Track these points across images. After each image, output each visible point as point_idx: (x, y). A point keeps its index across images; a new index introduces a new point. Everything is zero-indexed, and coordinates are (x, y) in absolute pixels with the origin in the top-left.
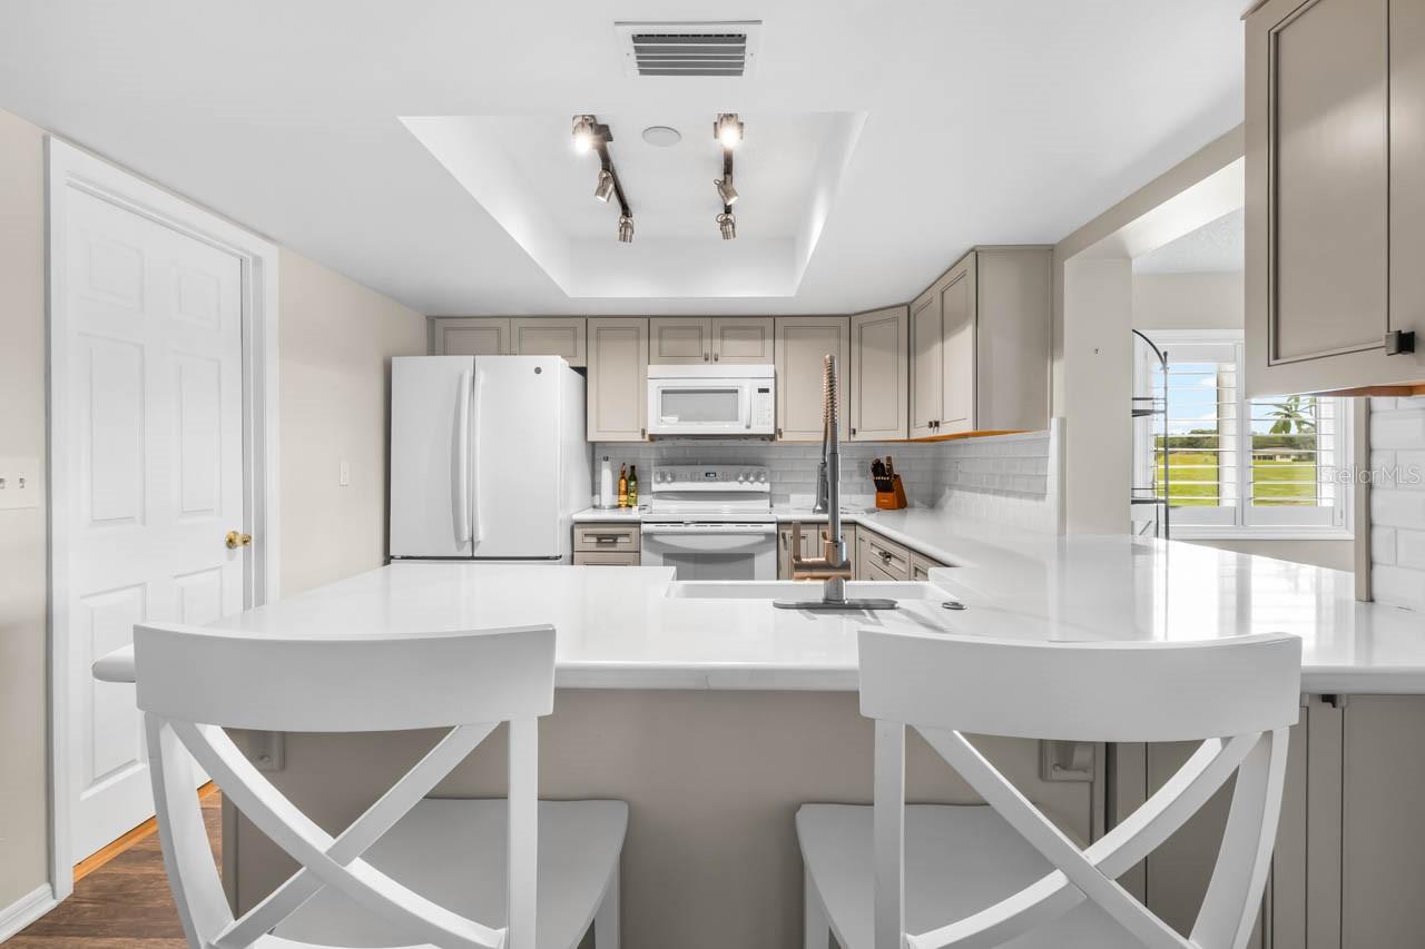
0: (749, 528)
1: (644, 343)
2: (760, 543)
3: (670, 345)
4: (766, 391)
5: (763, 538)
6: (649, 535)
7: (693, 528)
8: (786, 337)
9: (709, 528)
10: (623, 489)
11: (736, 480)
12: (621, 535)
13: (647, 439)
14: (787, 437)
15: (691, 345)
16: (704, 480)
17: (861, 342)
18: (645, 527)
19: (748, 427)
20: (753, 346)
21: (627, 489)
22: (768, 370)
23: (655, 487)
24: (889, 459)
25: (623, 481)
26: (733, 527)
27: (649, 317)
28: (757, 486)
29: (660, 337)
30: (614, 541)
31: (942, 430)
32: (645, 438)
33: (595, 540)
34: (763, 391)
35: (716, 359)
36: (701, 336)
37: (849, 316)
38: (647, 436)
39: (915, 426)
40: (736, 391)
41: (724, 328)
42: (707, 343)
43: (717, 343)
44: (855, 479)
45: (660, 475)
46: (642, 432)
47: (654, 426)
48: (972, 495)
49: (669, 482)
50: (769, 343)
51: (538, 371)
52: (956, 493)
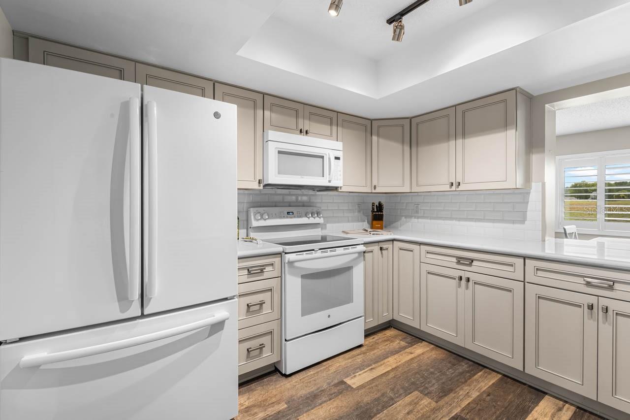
0: (350, 249)
1: (259, 112)
2: (355, 259)
3: (278, 118)
4: (339, 158)
5: (356, 255)
6: (291, 263)
7: (320, 253)
8: (342, 126)
11: (306, 216)
12: (266, 265)
13: (261, 187)
14: (343, 189)
15: (291, 121)
16: (287, 217)
17: (379, 137)
18: (288, 257)
19: (330, 181)
20: (326, 129)
22: (339, 145)
23: (255, 224)
24: (380, 204)
26: (341, 250)
27: (264, 94)
28: (317, 220)
29: (271, 110)
30: (262, 271)
31: (460, 188)
32: (260, 186)
33: (246, 272)
34: (337, 158)
35: (307, 132)
36: (297, 117)
37: (371, 120)
38: (262, 185)
39: (418, 185)
40: (322, 157)
41: (311, 114)
42: (301, 121)
43: (307, 122)
44: (356, 214)
45: (259, 214)
46: (260, 182)
47: (274, 178)
48: (432, 221)
49: (265, 220)
50: (334, 128)
51: (217, 115)
52: (414, 220)
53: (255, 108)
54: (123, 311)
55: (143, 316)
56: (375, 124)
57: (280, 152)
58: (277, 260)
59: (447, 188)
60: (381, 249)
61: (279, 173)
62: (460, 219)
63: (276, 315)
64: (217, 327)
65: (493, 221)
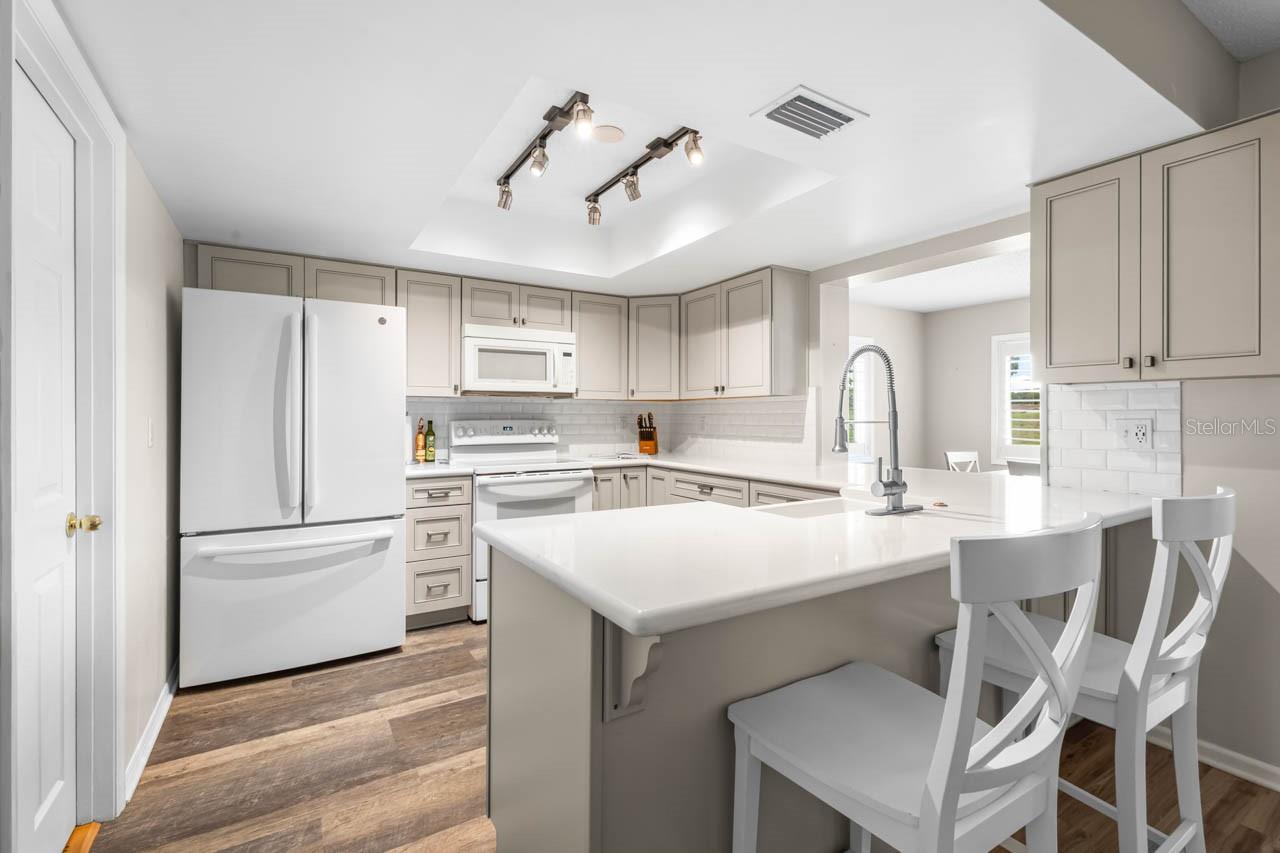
0: (571, 474)
1: (456, 301)
2: (579, 488)
3: (482, 306)
4: (569, 355)
5: (581, 482)
6: (483, 487)
7: (524, 477)
8: (581, 310)
9: (538, 477)
10: (421, 443)
11: (531, 432)
12: (452, 489)
13: (459, 395)
14: (581, 396)
15: (501, 308)
16: (503, 434)
17: (638, 321)
18: (479, 480)
19: (555, 386)
20: (555, 315)
21: (425, 443)
22: (571, 337)
23: (456, 441)
24: (650, 416)
25: (421, 437)
26: (557, 475)
27: (462, 277)
28: (548, 439)
29: (472, 297)
30: (446, 495)
31: (727, 393)
32: (456, 393)
33: (426, 495)
34: (567, 355)
35: (523, 323)
36: (510, 301)
37: (628, 298)
38: (459, 392)
39: (687, 389)
40: (545, 354)
41: (530, 296)
42: (515, 307)
43: (524, 308)
44: (618, 431)
45: (461, 430)
46: (456, 388)
47: (472, 383)
48: (720, 441)
49: (470, 436)
50: (567, 313)
51: (382, 321)
52: (701, 440)
53: (450, 296)
54: (284, 517)
55: (303, 525)
56: (634, 304)
57: (480, 350)
58: (467, 483)
59: (712, 394)
60: (625, 477)
61: (480, 377)
62: (744, 438)
63: (465, 550)
64: (382, 544)
65: (776, 439)
